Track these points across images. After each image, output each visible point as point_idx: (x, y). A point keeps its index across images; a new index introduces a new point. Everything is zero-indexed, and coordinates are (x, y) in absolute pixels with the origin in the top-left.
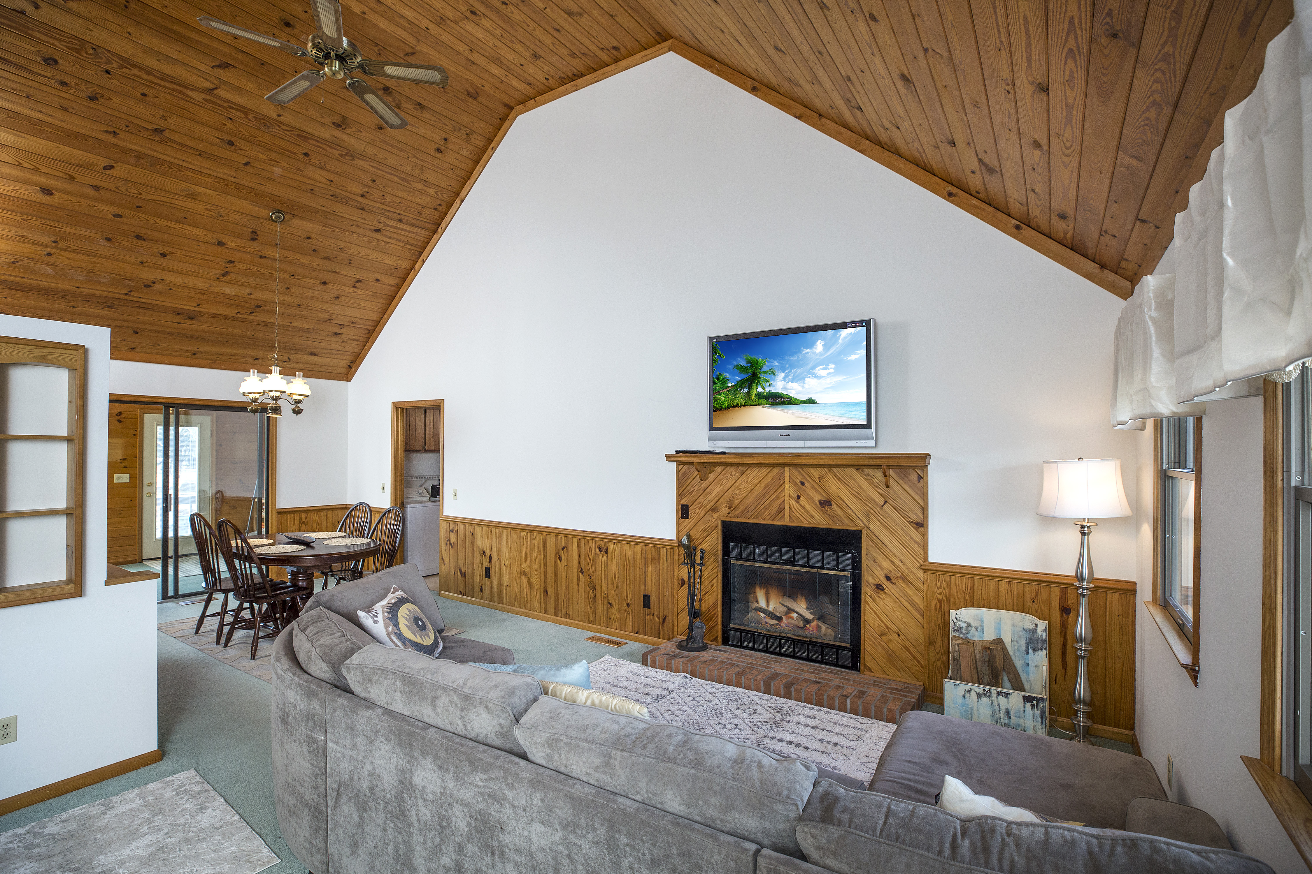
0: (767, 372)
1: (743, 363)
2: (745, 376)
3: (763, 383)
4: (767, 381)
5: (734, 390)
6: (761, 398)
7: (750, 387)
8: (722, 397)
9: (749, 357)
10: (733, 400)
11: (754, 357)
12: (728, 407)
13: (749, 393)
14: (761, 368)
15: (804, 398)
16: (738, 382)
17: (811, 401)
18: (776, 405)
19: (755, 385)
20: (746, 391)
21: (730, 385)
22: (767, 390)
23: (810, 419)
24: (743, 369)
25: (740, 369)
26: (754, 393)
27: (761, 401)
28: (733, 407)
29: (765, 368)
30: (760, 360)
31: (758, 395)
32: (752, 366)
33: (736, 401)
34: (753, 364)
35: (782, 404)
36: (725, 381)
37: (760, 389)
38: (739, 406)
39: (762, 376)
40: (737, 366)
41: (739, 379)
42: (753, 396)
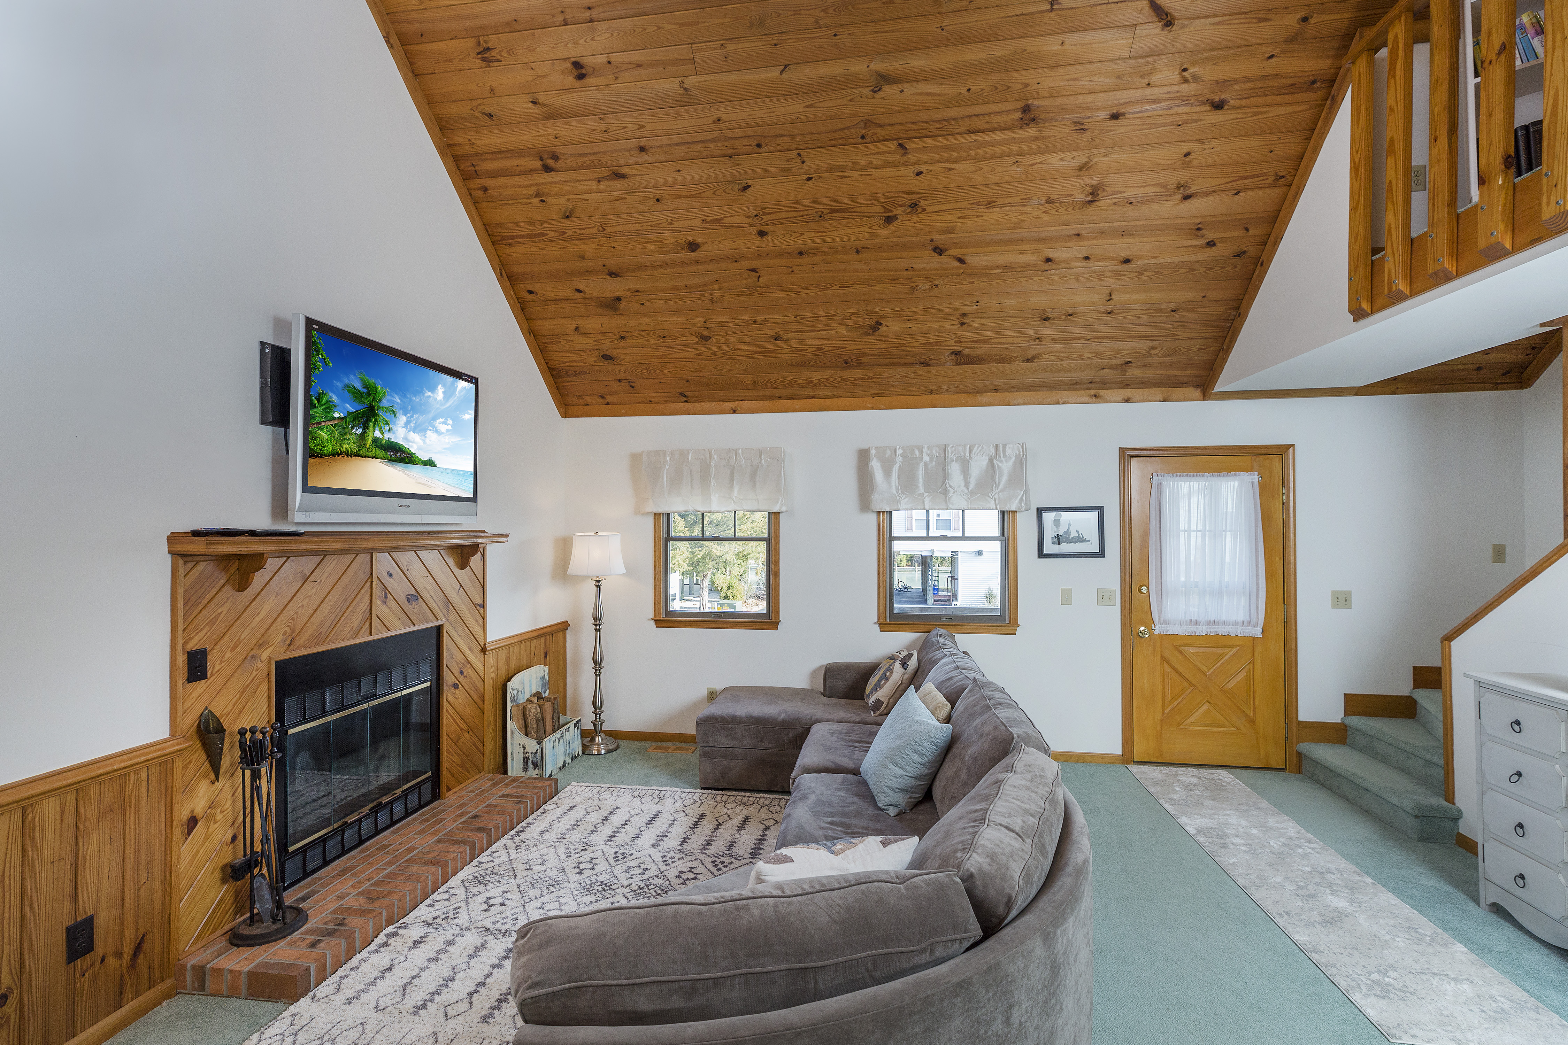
0: (386, 409)
1: (358, 385)
2: (360, 407)
3: (382, 424)
4: (387, 423)
5: (342, 425)
6: (378, 447)
7: (365, 427)
8: (323, 434)
9: (366, 378)
10: (341, 442)
11: (372, 381)
12: (334, 454)
13: (363, 436)
14: (380, 401)
15: (425, 458)
16: (350, 413)
17: (430, 463)
18: (396, 461)
19: (371, 424)
20: (360, 431)
21: (337, 415)
22: (386, 436)
23: (430, 487)
24: (357, 395)
25: (353, 393)
26: (370, 438)
27: (379, 452)
28: (340, 454)
29: (385, 403)
30: (379, 388)
31: (375, 441)
32: (369, 394)
33: (345, 446)
34: (370, 391)
35: (402, 461)
36: (329, 408)
37: (378, 434)
38: (350, 454)
39: (381, 414)
40: (347, 386)
41: (352, 409)
42: (369, 443)
